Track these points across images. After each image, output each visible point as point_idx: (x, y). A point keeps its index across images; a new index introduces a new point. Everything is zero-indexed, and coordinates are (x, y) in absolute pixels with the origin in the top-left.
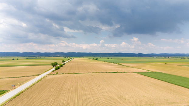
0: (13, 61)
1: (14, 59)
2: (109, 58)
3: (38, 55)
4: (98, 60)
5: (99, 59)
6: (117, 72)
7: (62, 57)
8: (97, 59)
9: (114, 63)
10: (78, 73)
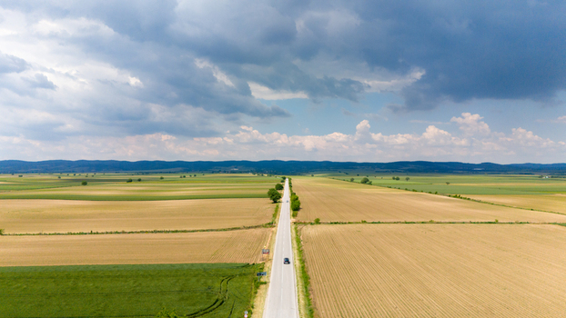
0: (129, 184)
1: (131, 181)
2: (398, 179)
3: (180, 169)
4: (370, 184)
5: (374, 182)
6: (494, 221)
7: (251, 175)
8: (365, 182)
9: (436, 193)
10: (379, 223)
